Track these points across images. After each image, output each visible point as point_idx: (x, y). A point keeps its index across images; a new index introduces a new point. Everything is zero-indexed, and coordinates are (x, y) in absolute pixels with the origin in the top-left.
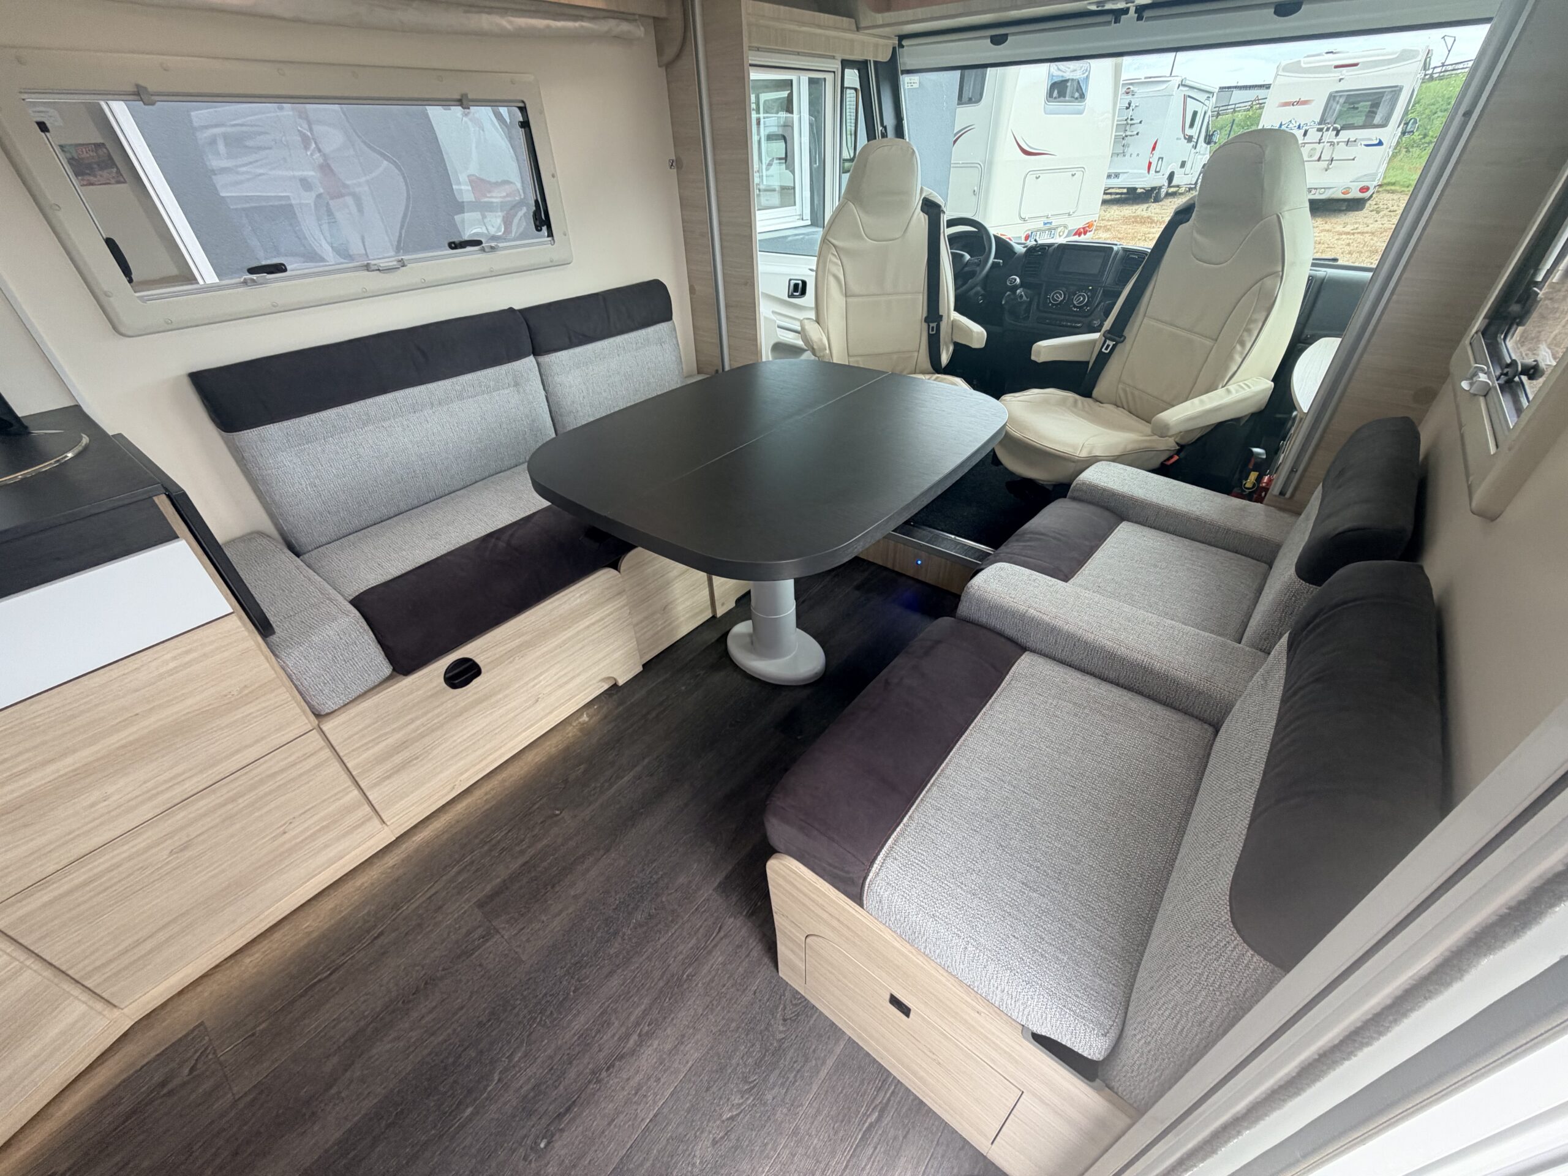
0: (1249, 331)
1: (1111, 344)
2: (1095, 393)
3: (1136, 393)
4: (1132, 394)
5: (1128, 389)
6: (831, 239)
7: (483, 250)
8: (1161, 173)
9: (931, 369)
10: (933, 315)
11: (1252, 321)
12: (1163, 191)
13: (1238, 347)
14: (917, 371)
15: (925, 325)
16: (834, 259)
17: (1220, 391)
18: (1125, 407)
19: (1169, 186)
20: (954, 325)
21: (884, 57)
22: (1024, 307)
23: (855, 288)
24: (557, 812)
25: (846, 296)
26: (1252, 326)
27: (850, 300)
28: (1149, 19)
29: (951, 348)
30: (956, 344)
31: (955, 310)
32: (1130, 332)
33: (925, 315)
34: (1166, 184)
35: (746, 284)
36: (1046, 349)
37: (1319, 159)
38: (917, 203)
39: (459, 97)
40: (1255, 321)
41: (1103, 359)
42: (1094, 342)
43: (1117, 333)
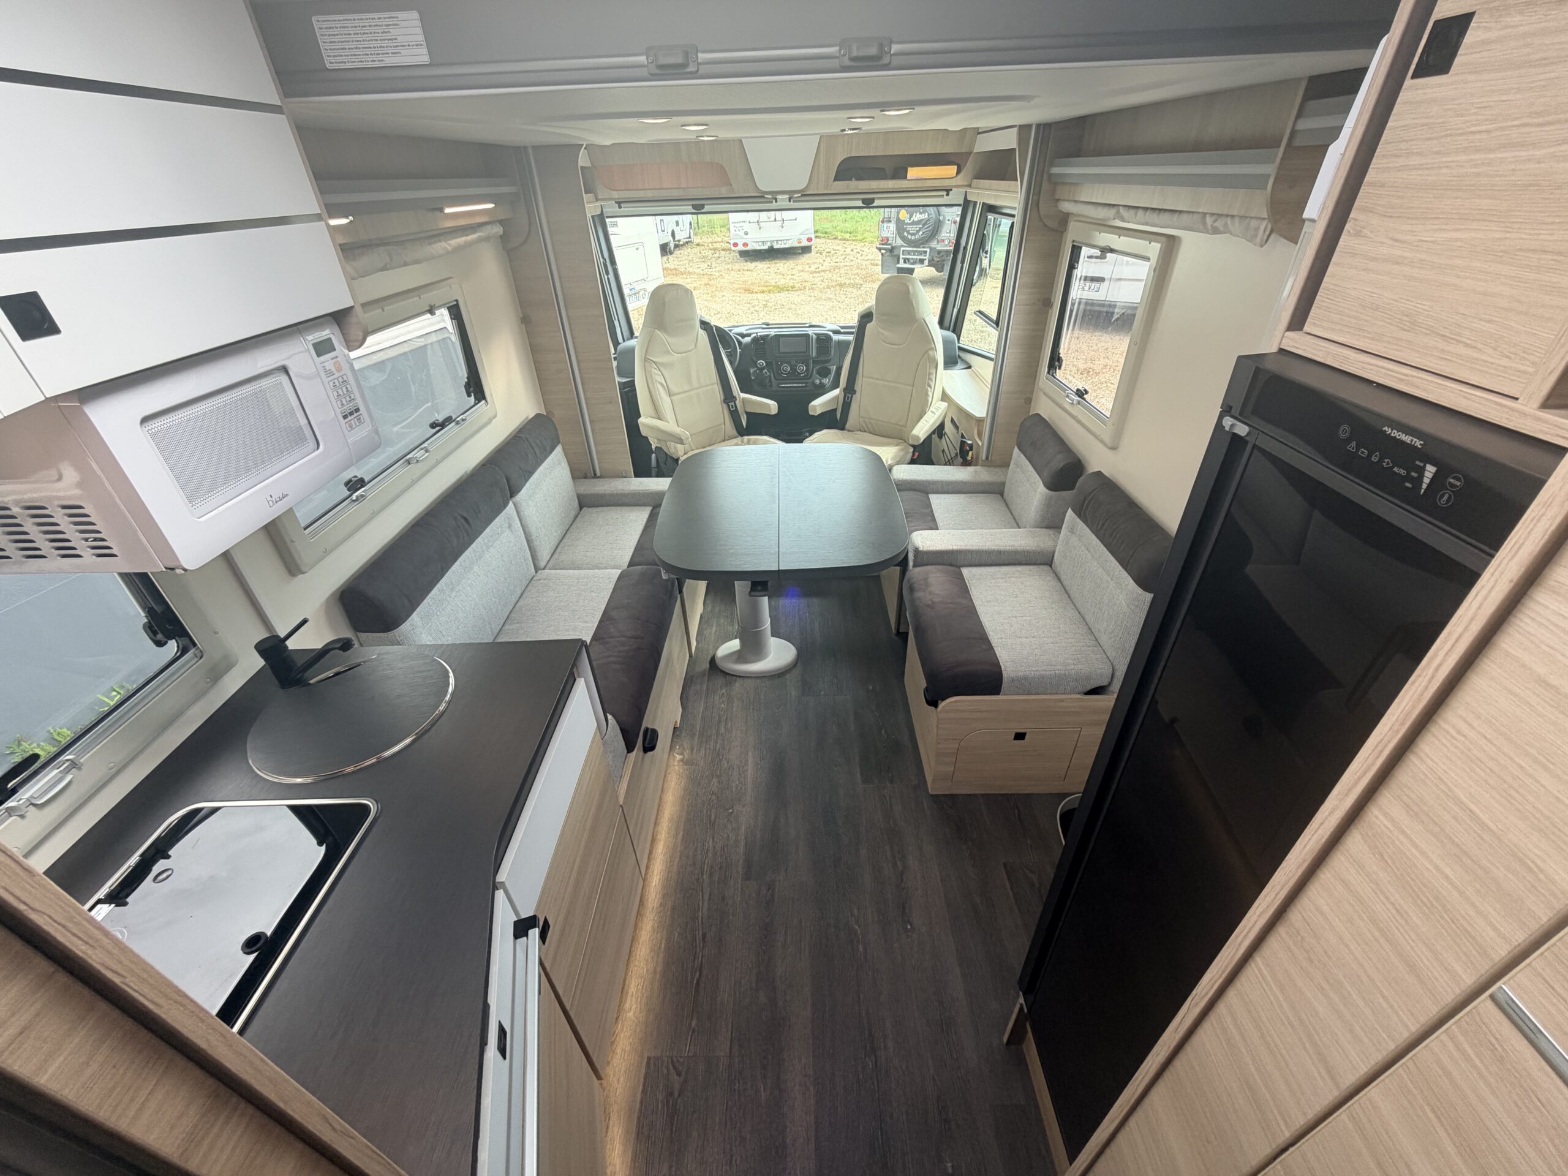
0: (930, 379)
1: (850, 395)
2: (848, 426)
3: (872, 421)
4: (870, 422)
5: (866, 420)
6: (650, 358)
7: (458, 423)
8: (666, 232)
9: (737, 435)
10: (728, 397)
11: (930, 374)
12: (672, 245)
13: (929, 389)
14: (727, 438)
15: (725, 406)
16: (655, 371)
17: (929, 413)
18: (867, 430)
19: (674, 241)
20: (744, 400)
21: (599, 212)
22: (767, 381)
23: (674, 389)
24: (731, 811)
25: (670, 396)
26: (931, 376)
27: (674, 398)
28: (794, 202)
29: (745, 416)
30: (747, 413)
31: (742, 392)
32: (857, 387)
33: (722, 398)
34: (672, 240)
35: (611, 403)
36: (819, 405)
37: (775, 220)
38: (698, 324)
39: (428, 308)
40: (932, 374)
41: (846, 405)
42: (837, 397)
43: (850, 390)
